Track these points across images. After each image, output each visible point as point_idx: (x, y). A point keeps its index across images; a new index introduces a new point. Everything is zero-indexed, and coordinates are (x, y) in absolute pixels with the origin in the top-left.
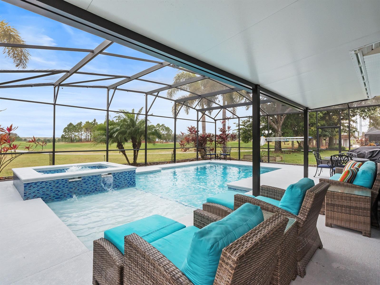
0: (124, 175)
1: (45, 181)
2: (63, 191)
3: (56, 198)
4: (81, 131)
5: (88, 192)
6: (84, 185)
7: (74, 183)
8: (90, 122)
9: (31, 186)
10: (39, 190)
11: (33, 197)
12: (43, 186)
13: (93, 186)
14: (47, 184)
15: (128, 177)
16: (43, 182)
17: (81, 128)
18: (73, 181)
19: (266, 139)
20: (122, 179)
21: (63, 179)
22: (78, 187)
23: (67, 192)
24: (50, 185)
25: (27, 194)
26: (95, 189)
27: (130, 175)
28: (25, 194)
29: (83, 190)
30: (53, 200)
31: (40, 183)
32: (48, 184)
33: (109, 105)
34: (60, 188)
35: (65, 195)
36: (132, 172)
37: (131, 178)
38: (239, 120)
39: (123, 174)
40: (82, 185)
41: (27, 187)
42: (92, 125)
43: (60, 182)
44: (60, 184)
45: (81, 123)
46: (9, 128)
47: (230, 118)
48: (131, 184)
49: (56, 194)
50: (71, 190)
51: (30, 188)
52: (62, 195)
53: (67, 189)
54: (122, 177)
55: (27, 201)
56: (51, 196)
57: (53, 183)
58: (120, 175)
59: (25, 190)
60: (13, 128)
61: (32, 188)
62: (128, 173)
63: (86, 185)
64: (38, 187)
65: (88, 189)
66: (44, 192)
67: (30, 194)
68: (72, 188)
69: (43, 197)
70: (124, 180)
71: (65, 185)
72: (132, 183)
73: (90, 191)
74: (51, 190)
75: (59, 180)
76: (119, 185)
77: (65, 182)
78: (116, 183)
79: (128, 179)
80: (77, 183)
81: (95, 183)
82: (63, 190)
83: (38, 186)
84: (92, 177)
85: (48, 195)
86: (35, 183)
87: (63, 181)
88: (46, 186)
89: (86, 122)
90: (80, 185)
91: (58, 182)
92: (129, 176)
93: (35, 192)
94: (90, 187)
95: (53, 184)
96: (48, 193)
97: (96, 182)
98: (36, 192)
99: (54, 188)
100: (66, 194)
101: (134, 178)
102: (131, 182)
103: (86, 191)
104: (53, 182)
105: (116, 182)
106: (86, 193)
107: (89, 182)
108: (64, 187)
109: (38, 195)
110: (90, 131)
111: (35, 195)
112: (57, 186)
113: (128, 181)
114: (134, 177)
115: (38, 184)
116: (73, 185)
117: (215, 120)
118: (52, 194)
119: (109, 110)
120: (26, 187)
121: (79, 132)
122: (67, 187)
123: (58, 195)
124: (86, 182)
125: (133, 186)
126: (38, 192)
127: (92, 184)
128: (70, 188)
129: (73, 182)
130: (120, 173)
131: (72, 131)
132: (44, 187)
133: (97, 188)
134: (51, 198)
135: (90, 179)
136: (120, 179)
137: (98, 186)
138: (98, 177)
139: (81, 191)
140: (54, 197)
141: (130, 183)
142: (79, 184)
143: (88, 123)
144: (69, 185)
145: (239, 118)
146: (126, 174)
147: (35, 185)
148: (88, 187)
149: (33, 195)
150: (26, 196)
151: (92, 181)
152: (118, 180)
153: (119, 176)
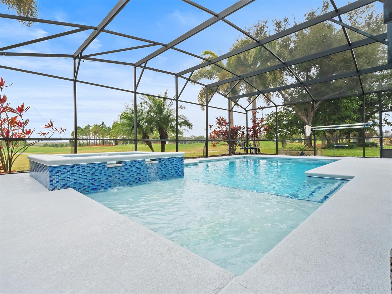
0: (171, 163)
1: (77, 165)
2: (100, 180)
3: (92, 189)
4: (89, 135)
5: (130, 182)
6: (125, 173)
7: (114, 169)
8: (98, 125)
9: (58, 170)
10: (70, 177)
11: (62, 186)
12: (75, 171)
13: (136, 175)
14: (79, 169)
15: (176, 166)
16: (74, 166)
17: (89, 132)
18: (112, 167)
19: (312, 129)
20: (169, 167)
21: (99, 164)
22: (118, 175)
23: (105, 181)
24: (83, 171)
25: (54, 182)
26: (139, 179)
27: (177, 162)
28: (52, 183)
29: (125, 179)
30: (88, 191)
31: (71, 168)
32: (81, 169)
33: (136, 86)
34: (96, 176)
35: (103, 185)
36: (180, 159)
37: (178, 166)
38: (276, 109)
39: (169, 161)
40: (123, 173)
41: (54, 172)
42: (100, 128)
43: (96, 168)
44: (96, 170)
45: (89, 126)
46: (20, 108)
47: (265, 108)
48: (179, 175)
49: (91, 184)
50: (110, 179)
51: (57, 174)
52: (99, 185)
53: (105, 178)
54: (168, 164)
55: (54, 191)
56: (85, 186)
57: (88, 168)
58: (167, 163)
59: (50, 176)
60: (25, 107)
61: (59, 173)
62: (176, 160)
63: (128, 172)
64: (69, 173)
65: (130, 179)
66: (76, 180)
67: (58, 182)
68: (112, 177)
69: (75, 187)
70: (171, 168)
71: (103, 171)
72: (180, 173)
73: (133, 182)
74: (85, 177)
75: (95, 165)
76: (166, 174)
77: (103, 168)
78: (163, 172)
79: (176, 168)
80: (117, 170)
81: (138, 171)
82: (100, 178)
83: (67, 171)
84: (135, 163)
85: (81, 185)
86: (64, 167)
87: (100, 166)
88: (79, 172)
89: (94, 125)
90: (121, 173)
91: (94, 167)
92: (176, 164)
93: (64, 179)
94: (133, 176)
95: (87, 170)
96: (82, 181)
97: (140, 170)
98: (66, 179)
99: (89, 175)
100: (103, 183)
101: (182, 167)
102: (178, 172)
103: (128, 181)
104: (88, 166)
105: (162, 170)
106: (128, 184)
107: (131, 169)
108: (102, 174)
109: (69, 184)
110: (98, 135)
111: (64, 184)
112: (93, 173)
113: (175, 170)
114: (181, 165)
115: (68, 168)
116: (112, 172)
117: (247, 111)
118: (87, 184)
119: (137, 92)
120: (52, 173)
121: (87, 135)
122: (105, 175)
123: (95, 184)
124: (128, 168)
125: (182, 177)
126: (68, 179)
127: (135, 171)
128: (109, 176)
129: (112, 169)
130: (167, 160)
131: (81, 135)
132: (76, 173)
133: (141, 178)
134: (85, 189)
135: (132, 166)
136: (167, 167)
137: (142, 176)
138: (142, 164)
139: (122, 181)
140: (89, 187)
141: (177, 174)
142: (119, 171)
143: (96, 126)
144: (107, 172)
145: (276, 106)
146: (173, 161)
147: (64, 170)
148: (130, 176)
149: (62, 183)
150: (53, 184)
151: (134, 168)
152: (164, 168)
153: (165, 164)
